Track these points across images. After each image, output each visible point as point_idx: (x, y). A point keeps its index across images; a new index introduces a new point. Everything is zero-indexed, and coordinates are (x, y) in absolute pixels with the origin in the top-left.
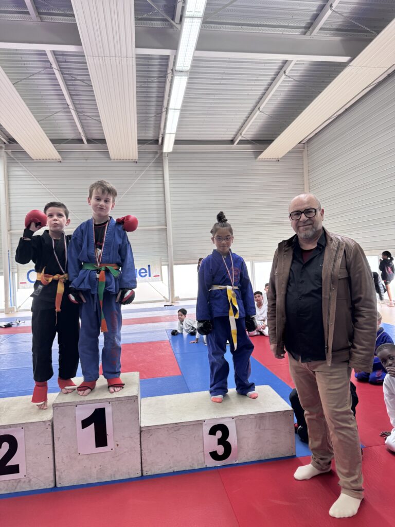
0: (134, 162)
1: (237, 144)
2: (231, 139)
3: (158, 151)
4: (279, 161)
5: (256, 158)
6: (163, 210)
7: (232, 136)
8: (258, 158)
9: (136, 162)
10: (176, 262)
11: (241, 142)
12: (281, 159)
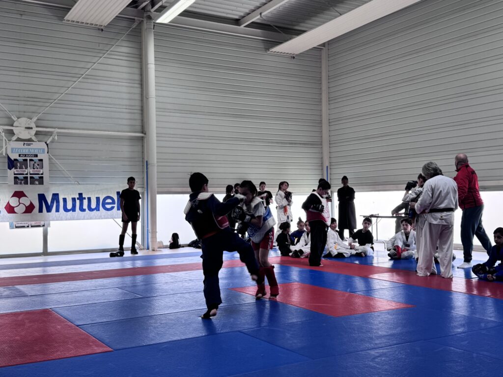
0: (99, 29)
1: (246, 26)
2: (237, 17)
3: (136, 18)
4: (294, 58)
5: (267, 49)
6: (139, 108)
7: (242, 14)
8: (271, 50)
9: (102, 30)
10: (160, 190)
11: (254, 25)
12: (296, 55)
